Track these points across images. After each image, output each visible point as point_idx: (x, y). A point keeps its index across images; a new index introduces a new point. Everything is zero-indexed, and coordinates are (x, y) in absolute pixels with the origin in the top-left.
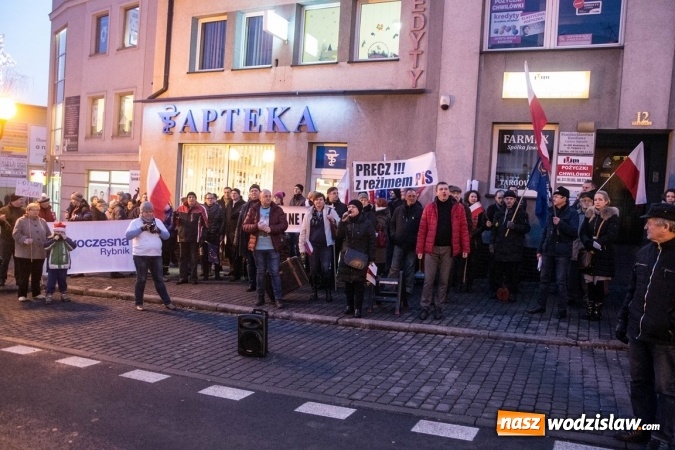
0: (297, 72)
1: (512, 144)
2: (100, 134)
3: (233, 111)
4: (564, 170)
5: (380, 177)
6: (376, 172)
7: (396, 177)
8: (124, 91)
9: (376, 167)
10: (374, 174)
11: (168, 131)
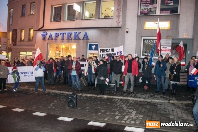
0: (83, 21)
1: (147, 43)
2: (23, 40)
3: (64, 33)
4: (163, 51)
5: (107, 53)
6: (106, 51)
7: (111, 53)
8: (31, 27)
9: (106, 50)
10: (105, 52)
11: (44, 39)
